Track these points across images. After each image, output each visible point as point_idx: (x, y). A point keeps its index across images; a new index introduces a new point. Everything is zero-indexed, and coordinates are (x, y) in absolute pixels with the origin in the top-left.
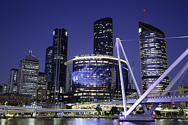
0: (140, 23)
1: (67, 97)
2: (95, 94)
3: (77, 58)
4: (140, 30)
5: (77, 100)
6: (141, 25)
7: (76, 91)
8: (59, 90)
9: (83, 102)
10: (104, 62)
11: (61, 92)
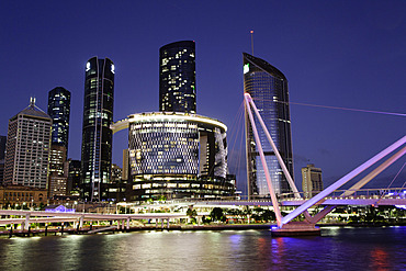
0: (245, 54)
1: (115, 190)
2: (174, 185)
3: (137, 118)
4: (246, 69)
5: (139, 196)
6: (248, 59)
7: (137, 180)
8: (102, 177)
9: (153, 199)
10: (190, 126)
11: (104, 181)
